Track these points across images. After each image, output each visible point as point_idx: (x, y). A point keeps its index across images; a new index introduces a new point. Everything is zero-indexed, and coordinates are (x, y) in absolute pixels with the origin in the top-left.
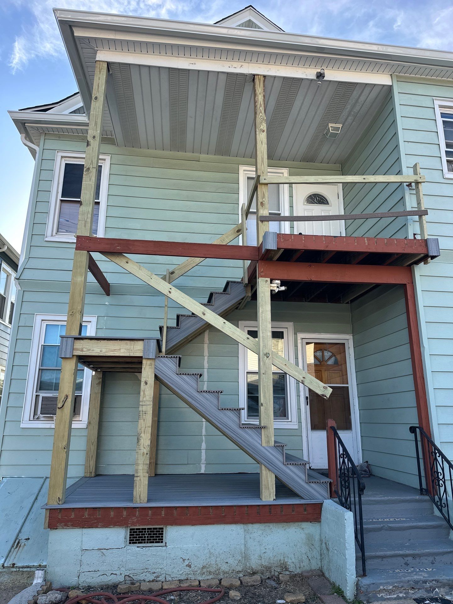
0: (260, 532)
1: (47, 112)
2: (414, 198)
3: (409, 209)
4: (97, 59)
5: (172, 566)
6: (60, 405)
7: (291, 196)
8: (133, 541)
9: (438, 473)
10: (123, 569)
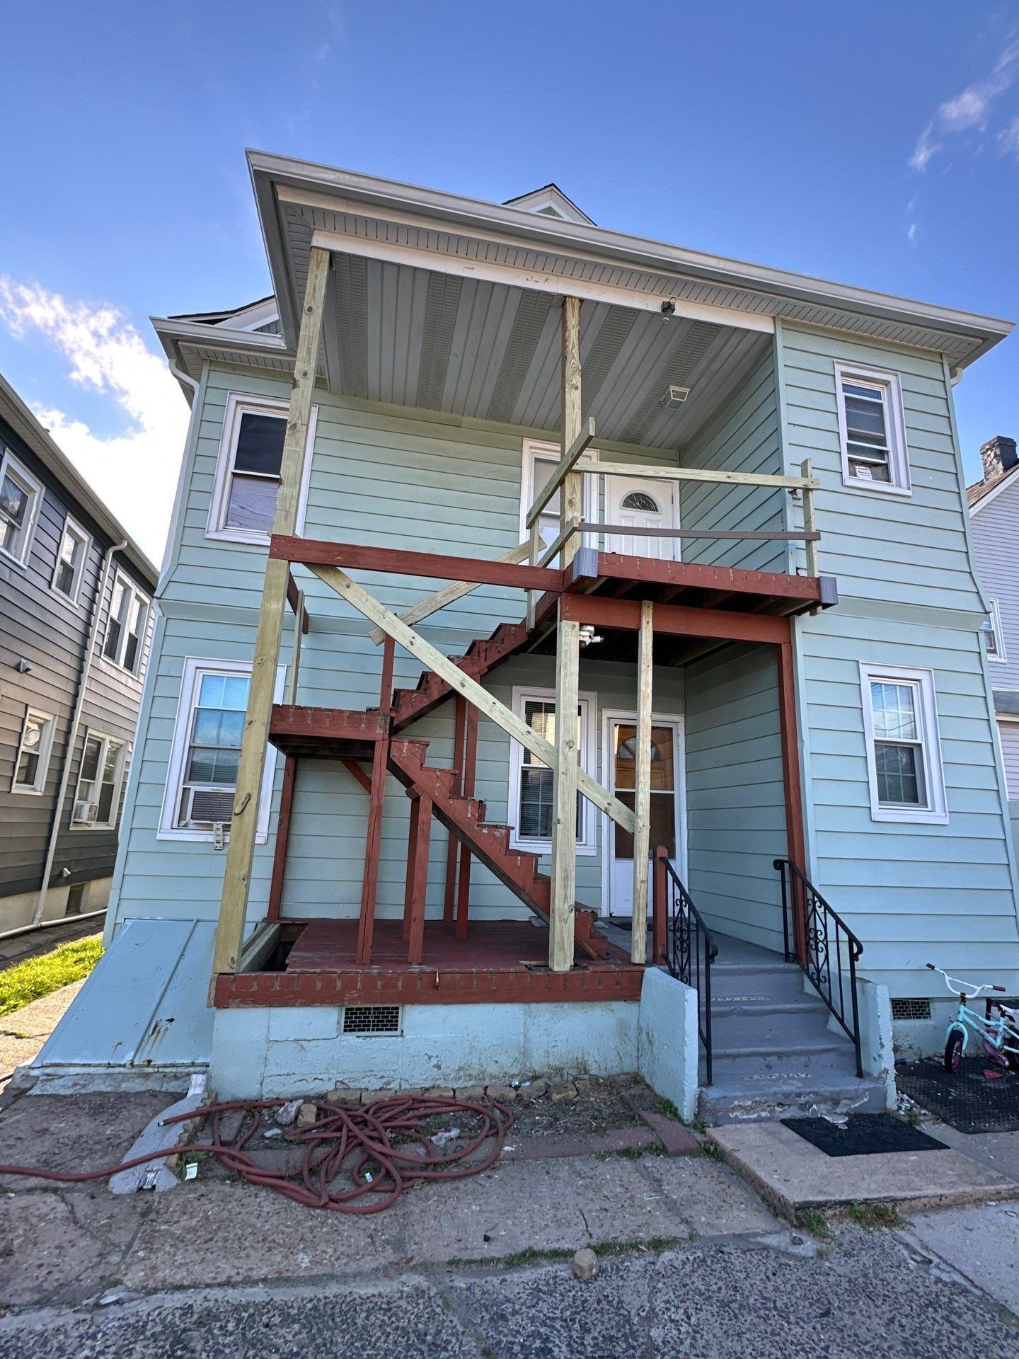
0: (548, 1016)
1: (216, 326)
2: (800, 512)
3: (791, 529)
4: (314, 244)
5: (411, 1067)
6: (237, 810)
7: (602, 494)
8: (349, 1028)
9: (816, 932)
10: (332, 1071)
